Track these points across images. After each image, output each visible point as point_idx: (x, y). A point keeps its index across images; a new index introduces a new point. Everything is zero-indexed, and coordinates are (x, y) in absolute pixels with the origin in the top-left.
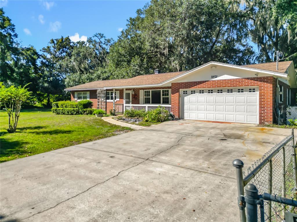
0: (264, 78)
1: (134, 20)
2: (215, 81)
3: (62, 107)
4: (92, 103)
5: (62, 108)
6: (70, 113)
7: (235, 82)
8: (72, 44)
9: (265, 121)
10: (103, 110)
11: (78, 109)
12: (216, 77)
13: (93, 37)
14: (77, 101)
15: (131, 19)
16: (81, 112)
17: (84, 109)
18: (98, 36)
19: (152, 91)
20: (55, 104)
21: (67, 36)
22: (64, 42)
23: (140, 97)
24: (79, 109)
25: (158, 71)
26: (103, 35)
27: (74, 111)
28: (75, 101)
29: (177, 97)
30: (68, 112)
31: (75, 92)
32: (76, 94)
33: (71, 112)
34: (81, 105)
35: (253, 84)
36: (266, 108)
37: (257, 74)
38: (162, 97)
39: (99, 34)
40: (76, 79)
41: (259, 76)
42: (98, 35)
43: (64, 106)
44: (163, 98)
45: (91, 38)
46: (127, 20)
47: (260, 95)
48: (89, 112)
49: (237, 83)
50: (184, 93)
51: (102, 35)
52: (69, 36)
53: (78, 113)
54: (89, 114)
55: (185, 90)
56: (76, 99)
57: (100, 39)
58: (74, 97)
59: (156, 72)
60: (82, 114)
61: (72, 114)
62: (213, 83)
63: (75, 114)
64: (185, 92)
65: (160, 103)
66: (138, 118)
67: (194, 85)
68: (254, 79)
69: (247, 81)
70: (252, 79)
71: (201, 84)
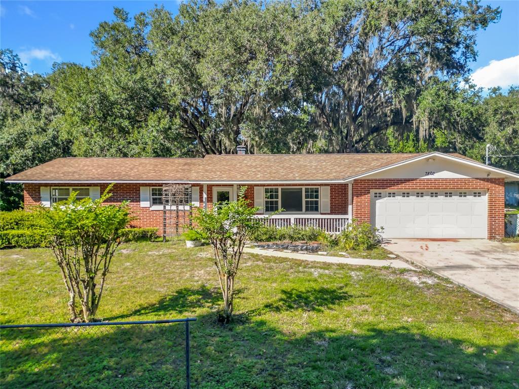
0: (495, 179)
2: (430, 180)
12: (433, 173)
19: (282, 189)
23: (255, 200)
31: (41, 188)
35: (482, 187)
37: (489, 173)
38: (304, 200)
41: (490, 176)
44: (307, 202)
47: (490, 201)
50: (376, 196)
56: (46, 204)
58: (37, 199)
59: (240, 150)
62: (429, 182)
64: (378, 195)
65: (302, 210)
66: (291, 242)
67: (397, 185)
68: (483, 180)
69: (475, 182)
70: (481, 179)
71: (407, 183)
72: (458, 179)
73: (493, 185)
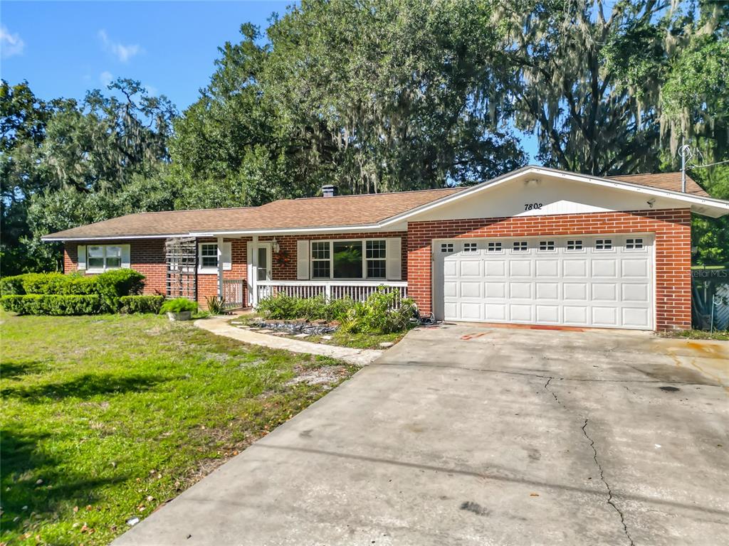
0: (669, 211)
1: (237, 50)
2: (536, 218)
3: (35, 290)
4: (144, 278)
5: (38, 297)
6: (69, 310)
7: (593, 221)
8: (36, 106)
9: (673, 323)
10: (188, 299)
11: (96, 296)
12: (538, 206)
13: (110, 88)
14: (87, 272)
15: (228, 46)
16: (108, 306)
17: (120, 296)
18: (124, 88)
19: (334, 243)
20: (11, 282)
21: (22, 81)
22: (12, 97)
23: (300, 261)
24: (100, 297)
25: (332, 190)
26: (138, 84)
27: (84, 305)
28: (80, 272)
29: (425, 260)
30: (63, 308)
31: (79, 247)
32: (81, 251)
33: (74, 308)
34: (109, 285)
35: (639, 228)
36: (674, 290)
38: (365, 260)
39: (126, 81)
40: (66, 206)
41: (656, 207)
42: (125, 84)
43: (45, 287)
44: (369, 263)
45: (98, 93)
46: (219, 48)
47: (660, 255)
48: (136, 306)
49: (597, 224)
50: (444, 250)
51: (135, 86)
52: (27, 83)
53: (97, 309)
54: (136, 313)
55: (447, 241)
56: (82, 266)
57: (128, 97)
58: (75, 260)
59: (326, 192)
60: (112, 312)
61: (79, 313)
62: (531, 223)
63: (90, 314)
64: (447, 248)
65: (362, 277)
66: (307, 321)
67: (474, 229)
68: (642, 213)
69: (624, 219)
70: (636, 213)
71: (492, 226)
72: (588, 215)
73: (665, 223)
